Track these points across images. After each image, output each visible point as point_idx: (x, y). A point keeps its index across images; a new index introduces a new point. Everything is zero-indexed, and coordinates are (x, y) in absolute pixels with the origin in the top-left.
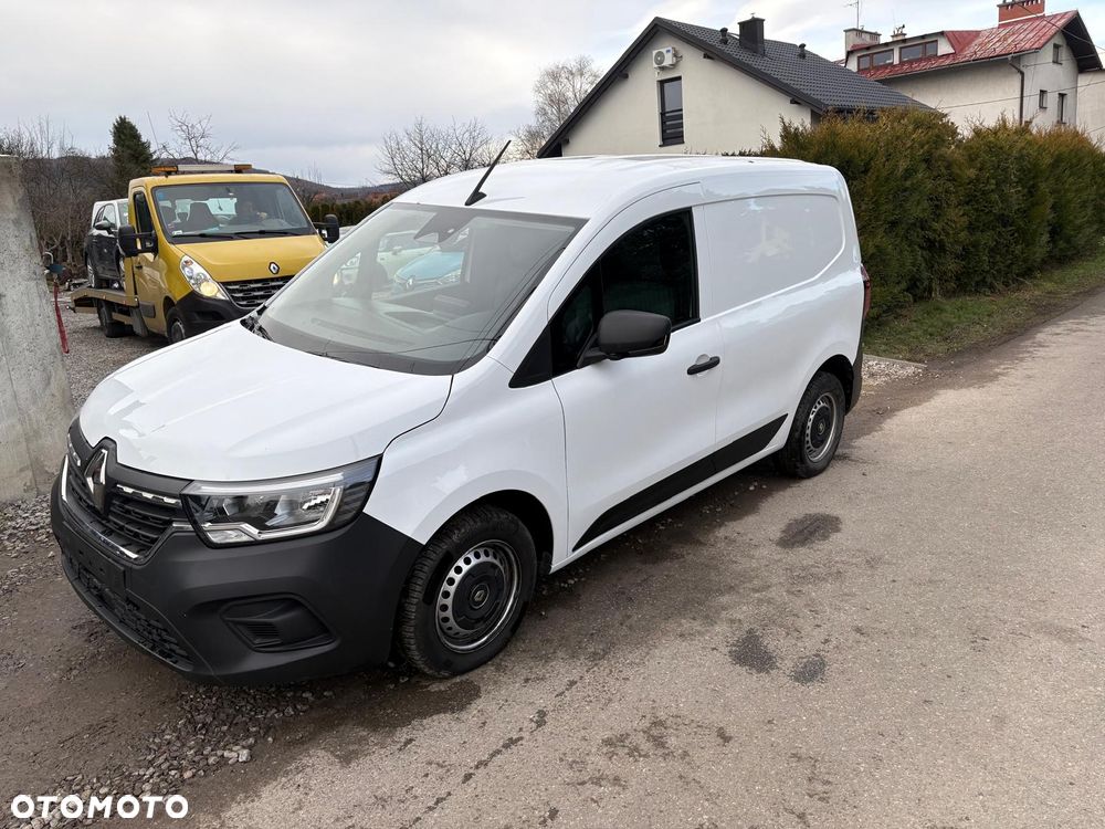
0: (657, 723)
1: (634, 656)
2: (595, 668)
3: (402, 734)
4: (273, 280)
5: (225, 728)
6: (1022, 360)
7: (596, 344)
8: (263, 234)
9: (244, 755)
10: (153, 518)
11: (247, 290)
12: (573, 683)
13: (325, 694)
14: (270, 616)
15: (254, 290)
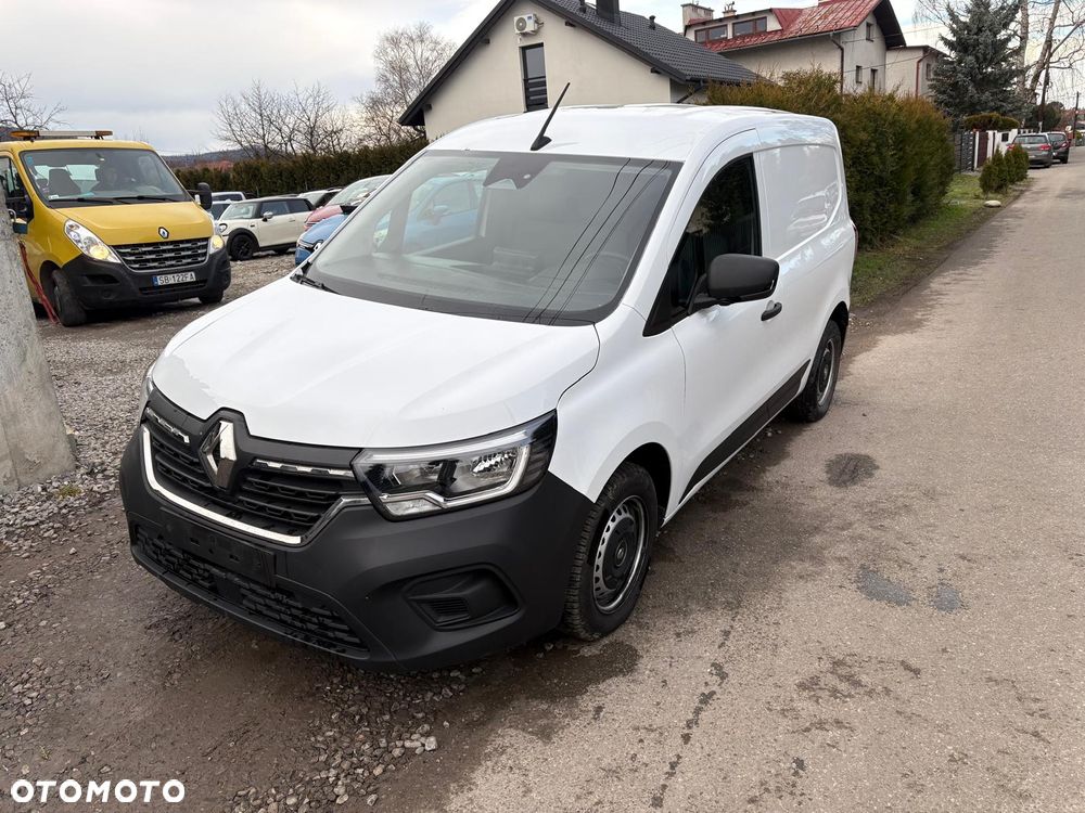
0: (837, 663)
1: (770, 600)
2: (739, 617)
3: (587, 702)
4: (162, 244)
5: (387, 717)
6: (932, 307)
7: (706, 289)
8: (142, 199)
9: (431, 743)
10: (310, 493)
11: (139, 253)
12: (726, 634)
13: (474, 670)
14: (459, 590)
15: (145, 253)
